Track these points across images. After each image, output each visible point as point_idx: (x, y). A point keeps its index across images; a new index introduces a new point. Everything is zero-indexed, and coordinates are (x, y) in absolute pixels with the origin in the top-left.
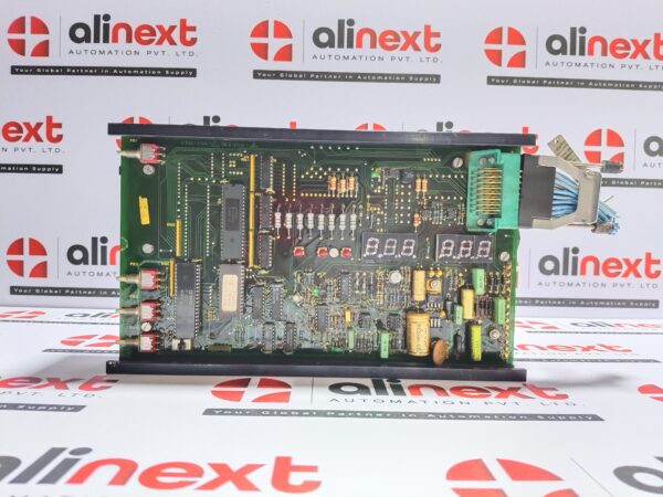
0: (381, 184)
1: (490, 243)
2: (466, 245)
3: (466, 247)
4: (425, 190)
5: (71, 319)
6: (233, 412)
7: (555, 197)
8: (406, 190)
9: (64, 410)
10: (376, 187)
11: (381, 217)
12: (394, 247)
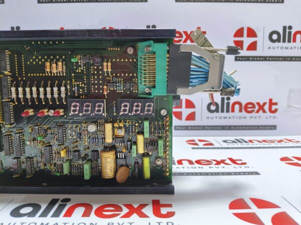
0: (80, 66)
1: (152, 104)
2: (137, 106)
3: (137, 107)
4: (110, 70)
7: (192, 73)
8: (98, 70)
10: (77, 68)
11: (83, 88)
12: (90, 108)
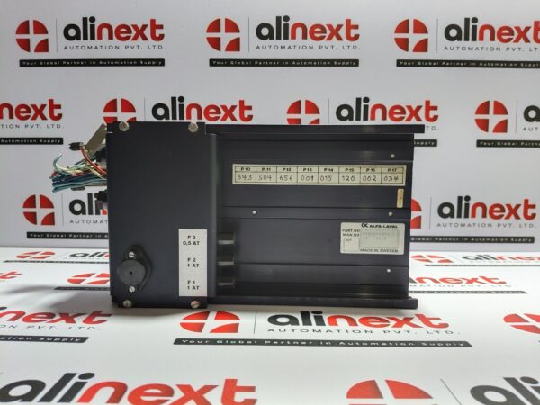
5: (74, 259)
6: (196, 342)
9: (73, 341)
